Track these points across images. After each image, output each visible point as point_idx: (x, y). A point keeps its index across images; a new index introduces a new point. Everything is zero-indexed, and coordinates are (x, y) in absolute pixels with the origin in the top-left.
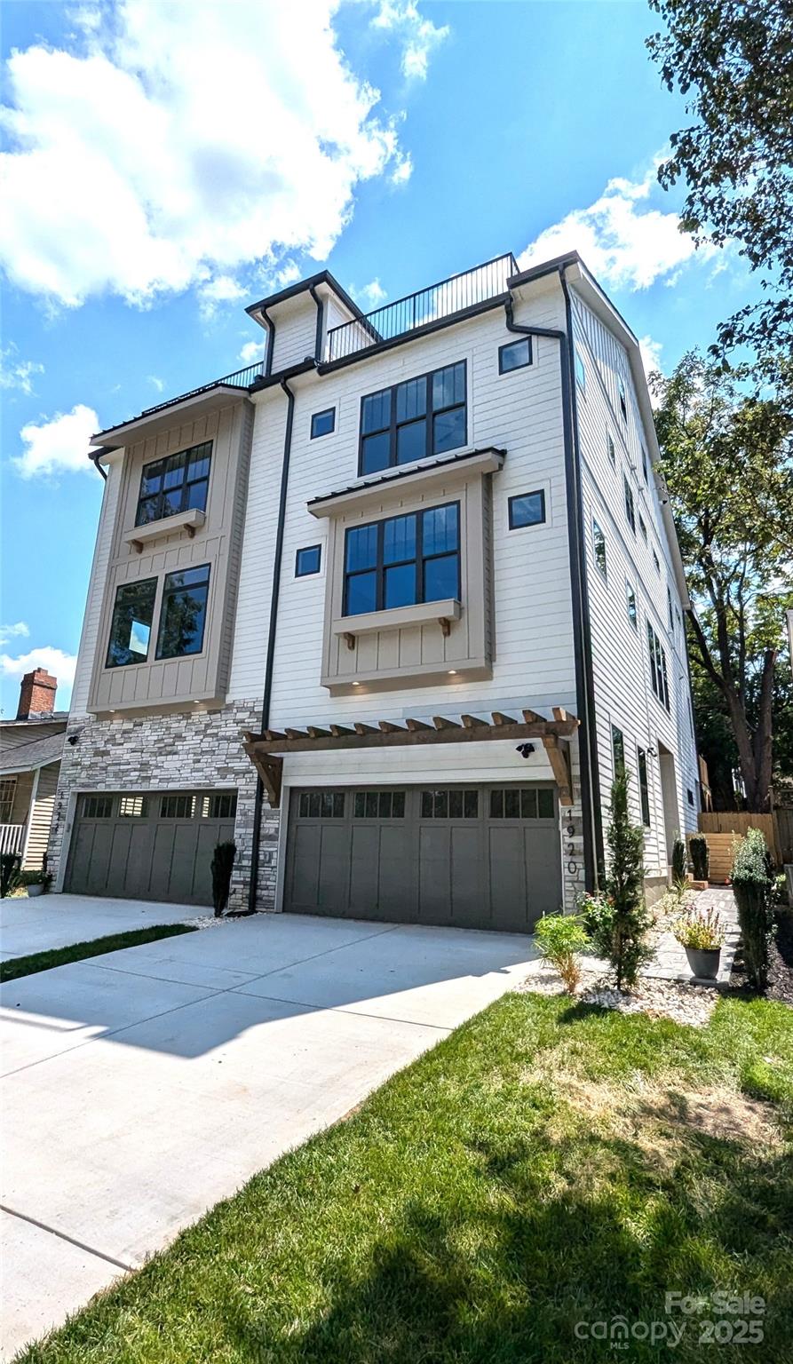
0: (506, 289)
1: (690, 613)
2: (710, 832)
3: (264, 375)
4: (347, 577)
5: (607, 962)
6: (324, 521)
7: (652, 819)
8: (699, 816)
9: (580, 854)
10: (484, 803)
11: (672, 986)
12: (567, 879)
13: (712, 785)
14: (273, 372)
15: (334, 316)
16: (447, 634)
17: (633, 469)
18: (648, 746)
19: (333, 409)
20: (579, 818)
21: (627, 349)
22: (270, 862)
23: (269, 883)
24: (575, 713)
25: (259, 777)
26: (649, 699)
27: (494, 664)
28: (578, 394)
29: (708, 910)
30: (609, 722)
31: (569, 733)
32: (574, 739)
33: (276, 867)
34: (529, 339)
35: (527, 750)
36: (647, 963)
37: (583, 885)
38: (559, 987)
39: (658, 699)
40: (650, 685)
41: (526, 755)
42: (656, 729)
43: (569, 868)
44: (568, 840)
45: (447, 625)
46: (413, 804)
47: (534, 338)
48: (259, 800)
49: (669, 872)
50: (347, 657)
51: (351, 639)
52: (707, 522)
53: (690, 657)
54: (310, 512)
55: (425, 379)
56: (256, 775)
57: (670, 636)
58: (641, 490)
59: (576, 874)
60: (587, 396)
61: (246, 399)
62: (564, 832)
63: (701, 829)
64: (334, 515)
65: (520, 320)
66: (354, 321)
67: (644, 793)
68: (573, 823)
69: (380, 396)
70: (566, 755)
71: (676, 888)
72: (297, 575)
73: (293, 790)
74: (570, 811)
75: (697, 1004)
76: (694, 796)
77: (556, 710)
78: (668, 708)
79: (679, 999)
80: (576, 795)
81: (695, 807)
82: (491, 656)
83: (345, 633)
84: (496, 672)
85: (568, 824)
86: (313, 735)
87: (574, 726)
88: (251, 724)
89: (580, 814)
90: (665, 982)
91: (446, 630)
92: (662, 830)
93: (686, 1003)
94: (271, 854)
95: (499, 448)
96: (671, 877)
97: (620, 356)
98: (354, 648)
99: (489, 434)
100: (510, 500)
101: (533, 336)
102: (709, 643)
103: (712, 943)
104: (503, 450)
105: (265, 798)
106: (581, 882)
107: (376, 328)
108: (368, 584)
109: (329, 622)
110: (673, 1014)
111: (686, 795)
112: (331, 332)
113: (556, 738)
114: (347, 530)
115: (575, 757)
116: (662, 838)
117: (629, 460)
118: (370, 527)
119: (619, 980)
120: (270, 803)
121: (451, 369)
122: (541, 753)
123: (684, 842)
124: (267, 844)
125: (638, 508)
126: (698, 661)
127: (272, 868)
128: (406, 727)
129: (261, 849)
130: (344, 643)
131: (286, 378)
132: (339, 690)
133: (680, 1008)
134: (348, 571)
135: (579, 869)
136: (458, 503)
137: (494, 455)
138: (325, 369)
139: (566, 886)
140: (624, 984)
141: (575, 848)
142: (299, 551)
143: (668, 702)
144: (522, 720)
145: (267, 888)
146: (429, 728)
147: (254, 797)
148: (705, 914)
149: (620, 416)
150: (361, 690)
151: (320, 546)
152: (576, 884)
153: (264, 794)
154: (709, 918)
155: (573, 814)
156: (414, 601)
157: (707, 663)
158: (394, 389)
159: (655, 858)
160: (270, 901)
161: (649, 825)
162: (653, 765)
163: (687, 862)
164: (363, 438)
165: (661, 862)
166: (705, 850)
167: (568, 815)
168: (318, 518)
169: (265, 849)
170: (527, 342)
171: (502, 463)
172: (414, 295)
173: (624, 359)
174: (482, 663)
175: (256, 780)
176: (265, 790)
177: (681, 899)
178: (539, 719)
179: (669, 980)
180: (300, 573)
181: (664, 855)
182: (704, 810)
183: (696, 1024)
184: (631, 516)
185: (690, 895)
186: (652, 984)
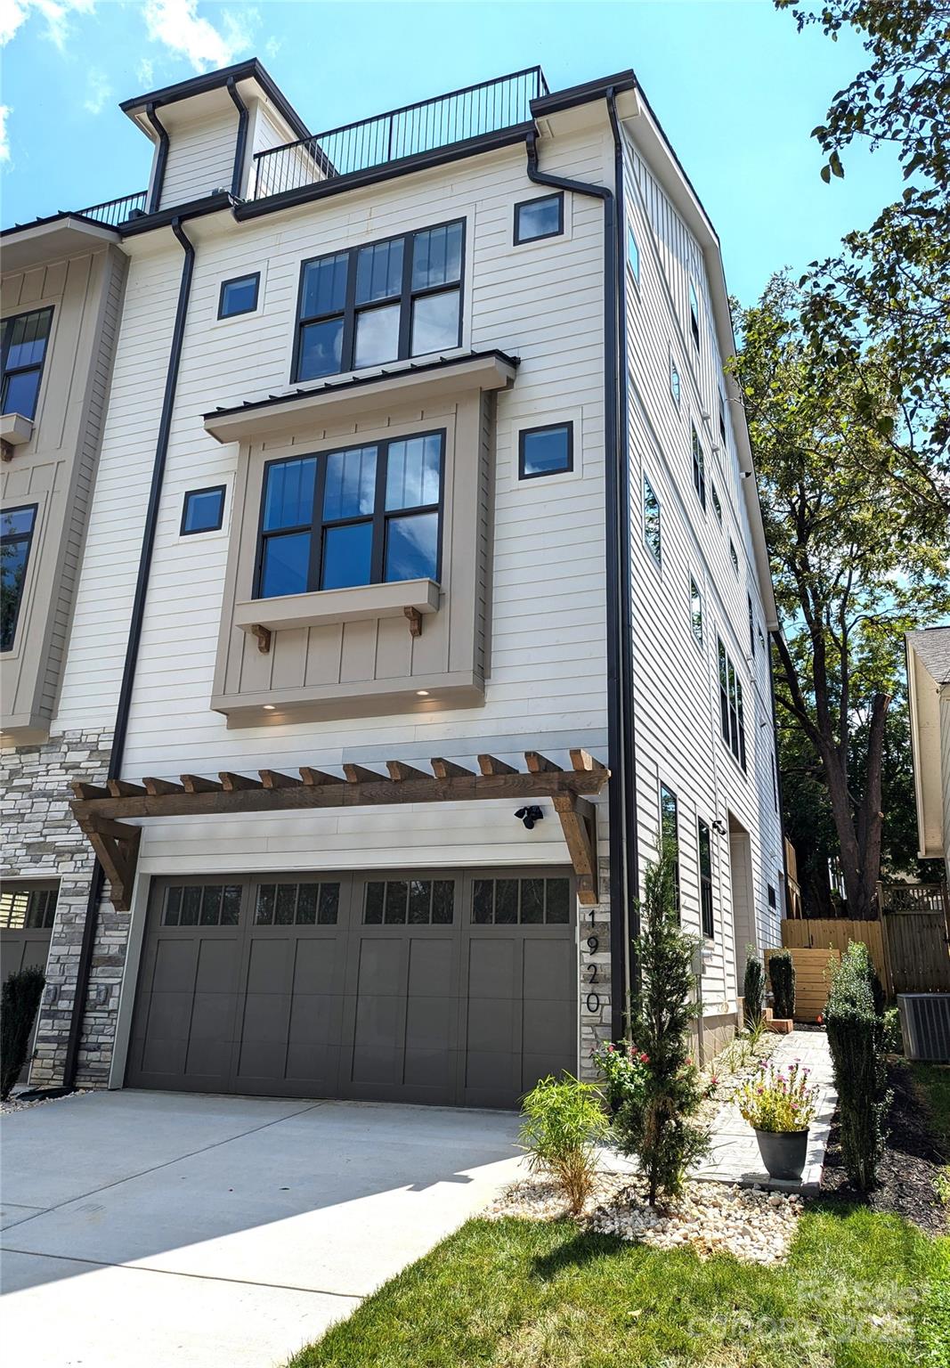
0: (529, 117)
1: (776, 635)
2: (799, 946)
3: (147, 212)
4: (263, 538)
5: (634, 1159)
6: (232, 448)
7: (717, 926)
8: (782, 924)
9: (606, 981)
10: (463, 902)
11: (735, 1195)
12: (585, 1020)
13: (802, 880)
14: (163, 208)
15: (266, 131)
16: (418, 632)
17: (705, 418)
18: (715, 820)
19: (257, 275)
20: (606, 923)
21: (704, 249)
22: (105, 1002)
23: (101, 1039)
24: (605, 761)
25: (96, 859)
26: (717, 750)
27: (487, 682)
28: (628, 285)
29: (791, 1068)
30: (657, 779)
31: (593, 789)
32: (601, 799)
33: (115, 1011)
34: (560, 196)
35: (531, 817)
36: (698, 1158)
37: (609, 1030)
38: (556, 1205)
39: (730, 751)
40: (718, 729)
41: (529, 825)
42: (726, 794)
43: (588, 1003)
44: (588, 959)
45: (417, 619)
46: (352, 903)
47: (568, 196)
48: (96, 896)
49: (739, 1007)
50: (257, 663)
51: (265, 636)
52: (802, 512)
53: (776, 698)
54: (208, 431)
55: (401, 242)
56: (92, 856)
57: (749, 662)
58: (715, 450)
59: (598, 1013)
60: (641, 294)
61: (113, 246)
62: (582, 945)
63: (785, 942)
64: (248, 441)
65: (550, 166)
66: (296, 144)
67: (706, 889)
68: (597, 931)
69: (331, 261)
70: (590, 826)
71: (748, 1031)
72: (183, 533)
73: (156, 880)
74: (592, 914)
75: (772, 1223)
76: (777, 895)
77: (575, 754)
78: (744, 766)
79: (745, 1217)
80: (602, 888)
81: (778, 911)
82: (483, 670)
83: (254, 626)
84: (490, 694)
85: (589, 933)
86: (190, 789)
87: (600, 779)
88: (90, 771)
89: (606, 918)
90: (723, 1188)
91: (416, 627)
92: (730, 943)
93: (755, 1223)
94: (109, 989)
95: (510, 354)
96: (742, 1014)
97: (693, 256)
98: (268, 650)
99: (496, 331)
100: (523, 433)
101: (566, 192)
102: (801, 682)
103: (796, 1122)
104: (515, 358)
105: (108, 894)
106: (606, 1025)
107: (331, 159)
108: (296, 551)
109: (231, 605)
110: (733, 1245)
111: (767, 895)
112: (259, 156)
113: (574, 797)
114: (268, 464)
115: (604, 830)
116: (730, 956)
117: (700, 404)
118: (305, 462)
119: (653, 1189)
120: (113, 901)
121: (442, 231)
122: (552, 823)
123: (761, 962)
124: (103, 971)
125: (711, 476)
126: (787, 705)
127: (110, 1012)
128: (343, 776)
129: (92, 980)
130: (253, 641)
131: (182, 219)
132: (242, 718)
133: (744, 1233)
134: (266, 528)
135: (603, 1005)
136: (443, 432)
137: (500, 362)
138: (248, 213)
139: (584, 1032)
140: (660, 1195)
141: (599, 971)
142: (188, 494)
143: (744, 758)
144: (523, 768)
145: (98, 1047)
146: (382, 778)
147: (87, 892)
148: (786, 1074)
149: (689, 339)
150: (277, 717)
151: (223, 488)
152: (598, 1030)
153: (106, 888)
154: (792, 1081)
155: (598, 918)
156: (368, 576)
157: (799, 708)
158: (354, 252)
159: (719, 985)
160: (104, 1070)
161: (712, 937)
162: (721, 846)
163: (766, 992)
164: (301, 325)
165: (728, 991)
166: (789, 973)
167: (589, 919)
168: (222, 442)
169: (100, 981)
170: (557, 201)
171: (512, 376)
172: (392, 114)
173: (698, 258)
174: (467, 679)
175: (92, 863)
176: (107, 882)
177: (755, 1047)
178: (548, 767)
179: (730, 1184)
180: (188, 528)
181: (732, 982)
182: (790, 916)
183: (768, 1259)
184: (700, 484)
185: (767, 1039)
186: (704, 1192)
